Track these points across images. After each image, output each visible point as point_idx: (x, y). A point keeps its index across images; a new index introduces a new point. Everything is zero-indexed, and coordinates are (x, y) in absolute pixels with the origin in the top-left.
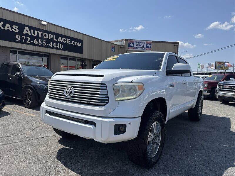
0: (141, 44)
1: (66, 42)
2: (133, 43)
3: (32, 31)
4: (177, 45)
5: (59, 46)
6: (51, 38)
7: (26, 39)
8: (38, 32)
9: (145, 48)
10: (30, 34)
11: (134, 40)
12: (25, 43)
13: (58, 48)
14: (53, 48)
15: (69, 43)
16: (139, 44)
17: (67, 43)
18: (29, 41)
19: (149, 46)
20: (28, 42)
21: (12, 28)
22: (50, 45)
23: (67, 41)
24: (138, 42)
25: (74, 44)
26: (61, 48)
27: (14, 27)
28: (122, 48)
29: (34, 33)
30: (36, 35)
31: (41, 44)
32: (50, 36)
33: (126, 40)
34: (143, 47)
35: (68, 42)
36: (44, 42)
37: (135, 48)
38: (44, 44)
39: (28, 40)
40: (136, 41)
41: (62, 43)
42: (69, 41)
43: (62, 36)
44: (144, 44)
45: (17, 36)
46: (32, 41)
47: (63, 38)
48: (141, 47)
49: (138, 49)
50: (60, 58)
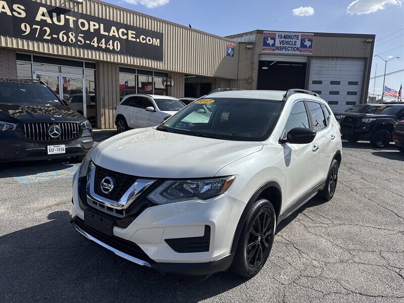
0: (289, 40)
1: (128, 38)
2: (274, 39)
4: (371, 40)
5: (113, 45)
6: (94, 29)
7: (43, 32)
8: (67, 17)
9: (298, 49)
10: (49, 21)
11: (275, 32)
12: (41, 39)
13: (111, 49)
14: (99, 49)
15: (134, 40)
16: (286, 40)
17: (130, 39)
18: (48, 36)
19: (308, 43)
20: (45, 37)
21: (12, 10)
22: (92, 44)
23: (130, 35)
24: (283, 36)
25: (145, 42)
26: (116, 49)
27: (15, 7)
28: (249, 48)
29: (59, 20)
30: (62, 23)
31: (74, 41)
32: (94, 25)
33: (259, 32)
34: (295, 46)
35: (132, 37)
36: (79, 38)
37: (278, 48)
38: (81, 42)
39: (47, 34)
40: (280, 34)
41: (120, 39)
42: (134, 36)
43: (119, 26)
44: (296, 40)
45: (23, 26)
46: (54, 36)
47: (121, 30)
48: (291, 46)
49: (284, 52)
50: (118, 70)
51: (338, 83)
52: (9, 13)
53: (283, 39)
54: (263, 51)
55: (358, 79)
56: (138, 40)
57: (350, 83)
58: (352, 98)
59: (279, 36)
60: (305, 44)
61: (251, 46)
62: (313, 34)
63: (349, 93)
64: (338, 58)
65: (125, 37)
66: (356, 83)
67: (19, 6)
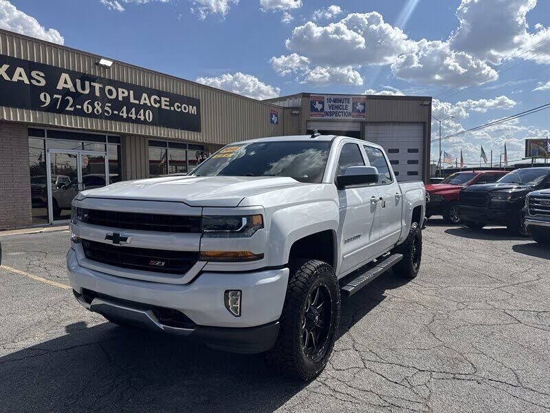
0: (339, 104)
1: (161, 106)
2: (322, 103)
3: (78, 82)
4: (427, 103)
5: (145, 115)
6: (123, 97)
7: (65, 103)
8: (92, 84)
9: (350, 114)
10: (73, 90)
11: (323, 96)
12: (62, 111)
13: (142, 119)
14: (129, 120)
15: (168, 108)
16: (336, 104)
17: (163, 107)
18: (71, 107)
19: (360, 107)
20: (68, 109)
21: (30, 78)
22: (121, 114)
23: (163, 103)
24: (332, 99)
25: (179, 110)
26: (147, 119)
27: (34, 74)
28: (295, 114)
29: (83, 88)
30: (87, 92)
31: (100, 112)
32: (122, 93)
33: (305, 95)
34: (346, 111)
35: (166, 105)
36: (106, 108)
37: (327, 114)
38: (108, 112)
39: (70, 104)
40: (329, 97)
41: (151, 108)
42: (168, 103)
43: (150, 92)
44: (347, 104)
45: (42, 96)
46: (78, 107)
47: (153, 97)
48: (342, 110)
49: (334, 117)
50: (147, 143)
51: (397, 151)
52: (27, 82)
53: (332, 103)
54: (311, 118)
55: (419, 146)
56: (172, 108)
57: (410, 151)
58: (413, 168)
59: (327, 99)
60: (357, 108)
61: (298, 112)
62: (366, 97)
63: (410, 162)
64: (394, 123)
65: (157, 106)
66: (416, 151)
67: (38, 72)
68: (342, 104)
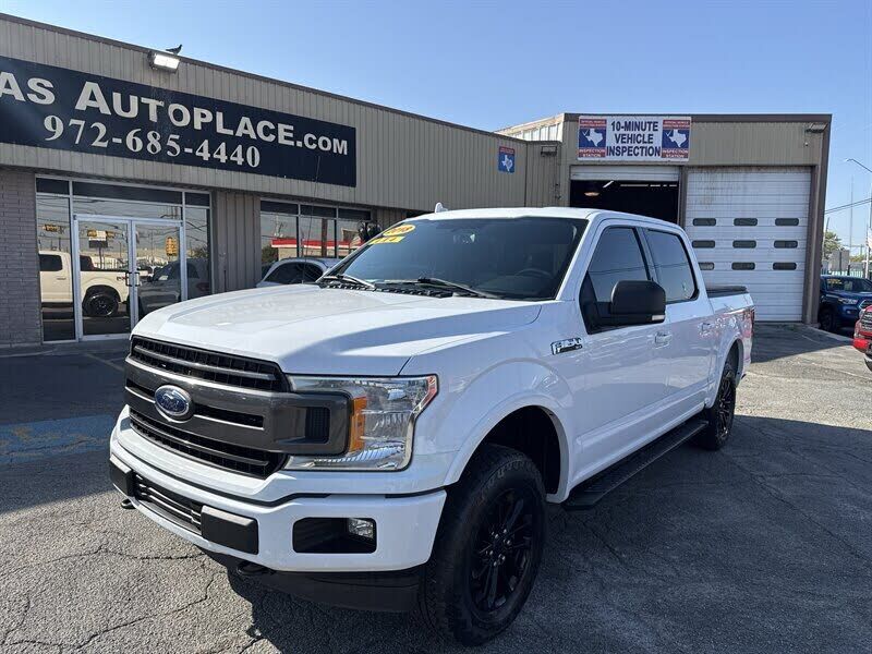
0: (637, 132)
1: (277, 139)
2: (603, 132)
3: (117, 97)
4: (822, 127)
5: (244, 156)
6: (202, 123)
7: (91, 133)
8: (144, 100)
9: (657, 151)
10: (105, 110)
11: (604, 118)
12: (85, 147)
13: (240, 163)
14: (213, 164)
15: (292, 143)
16: (630, 133)
17: (282, 141)
18: (102, 140)
19: (678, 138)
20: (96, 143)
21: (25, 90)
22: (198, 154)
23: (282, 134)
24: (623, 124)
25: (314, 146)
26: (250, 163)
28: (548, 154)
29: (126, 107)
30: (133, 113)
31: (159, 149)
32: (201, 117)
33: (569, 118)
34: (648, 145)
35: (286, 138)
36: (171, 143)
37: (611, 151)
38: (174, 150)
39: (100, 137)
40: (616, 119)
41: (258, 143)
42: (291, 135)
43: (257, 115)
44: (652, 132)
45: (48, 122)
46: (115, 140)
47: (261, 124)
48: (641, 145)
49: (625, 157)
50: (258, 206)
51: (752, 222)
52: (19, 97)
53: (622, 131)
54: (580, 159)
55: (798, 210)
56: (299, 144)
57: (780, 222)
58: (786, 255)
59: (613, 124)
60: (672, 139)
62: (690, 118)
63: (778, 244)
64: (749, 167)
65: (271, 138)
66: (794, 222)
67: (40, 81)
68: (641, 132)
